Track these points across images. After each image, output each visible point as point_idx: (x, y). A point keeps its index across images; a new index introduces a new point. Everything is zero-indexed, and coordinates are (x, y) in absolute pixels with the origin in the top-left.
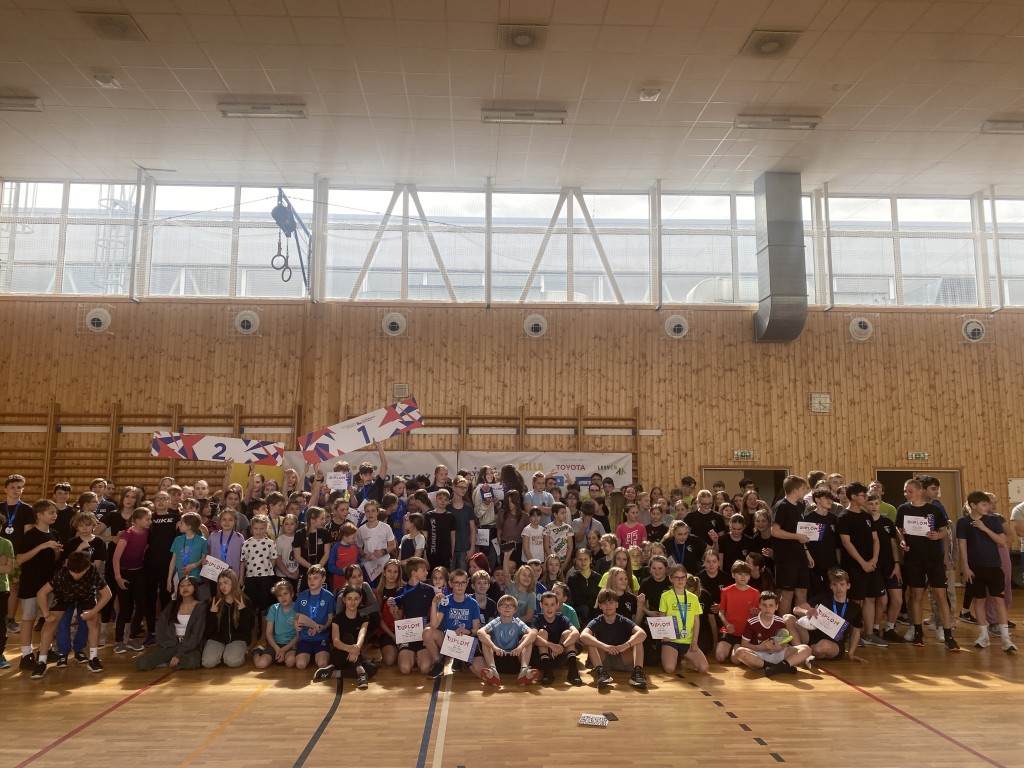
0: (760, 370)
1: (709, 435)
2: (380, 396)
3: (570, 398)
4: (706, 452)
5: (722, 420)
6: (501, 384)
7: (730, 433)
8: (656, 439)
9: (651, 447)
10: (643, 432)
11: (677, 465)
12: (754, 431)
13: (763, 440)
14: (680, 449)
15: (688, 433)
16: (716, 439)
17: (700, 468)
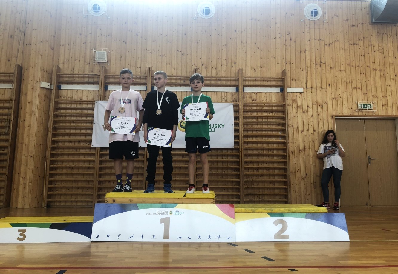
0: (376, 44)
1: (339, 92)
2: (85, 61)
3: (233, 64)
4: (337, 105)
5: (348, 81)
6: (180, 53)
7: (355, 91)
8: (298, 94)
9: (295, 101)
10: (289, 90)
11: (315, 115)
12: (373, 89)
13: (380, 95)
14: (317, 103)
15: (324, 91)
16: (345, 95)
17: (332, 117)
